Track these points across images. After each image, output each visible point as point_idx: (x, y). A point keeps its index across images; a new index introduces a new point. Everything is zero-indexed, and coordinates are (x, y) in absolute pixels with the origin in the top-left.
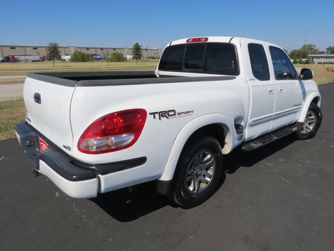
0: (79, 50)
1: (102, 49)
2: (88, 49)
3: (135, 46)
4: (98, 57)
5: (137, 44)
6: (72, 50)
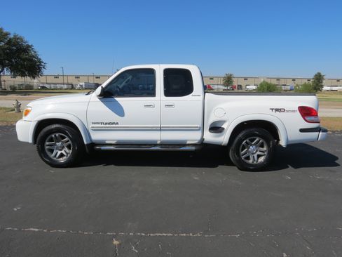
1: (294, 80)
2: (278, 80)
3: (316, 75)
5: (319, 74)
6: (262, 80)
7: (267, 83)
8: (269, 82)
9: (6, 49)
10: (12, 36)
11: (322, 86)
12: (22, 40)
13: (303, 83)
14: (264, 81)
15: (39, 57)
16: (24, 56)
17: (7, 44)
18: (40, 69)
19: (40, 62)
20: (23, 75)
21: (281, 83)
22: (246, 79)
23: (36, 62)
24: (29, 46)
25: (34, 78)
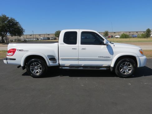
0: (124, 33)
1: (137, 32)
2: (130, 32)
3: (147, 30)
4: (134, 36)
5: (149, 29)
6: (122, 33)
7: (125, 34)
8: (126, 34)
9: (7, 24)
10: (10, 19)
11: (150, 35)
12: (14, 20)
13: (141, 34)
14: (123, 33)
15: (22, 27)
16: (15, 27)
17: (8, 22)
18: (22, 32)
19: (22, 29)
20: (15, 35)
21: (131, 34)
22: (115, 33)
23: (20, 29)
24: (17, 23)
25: (20, 36)
